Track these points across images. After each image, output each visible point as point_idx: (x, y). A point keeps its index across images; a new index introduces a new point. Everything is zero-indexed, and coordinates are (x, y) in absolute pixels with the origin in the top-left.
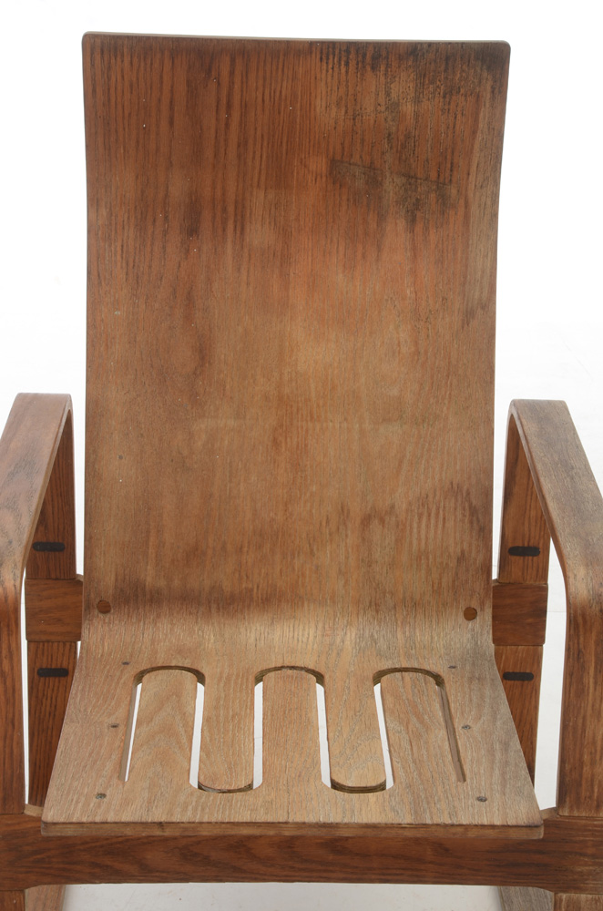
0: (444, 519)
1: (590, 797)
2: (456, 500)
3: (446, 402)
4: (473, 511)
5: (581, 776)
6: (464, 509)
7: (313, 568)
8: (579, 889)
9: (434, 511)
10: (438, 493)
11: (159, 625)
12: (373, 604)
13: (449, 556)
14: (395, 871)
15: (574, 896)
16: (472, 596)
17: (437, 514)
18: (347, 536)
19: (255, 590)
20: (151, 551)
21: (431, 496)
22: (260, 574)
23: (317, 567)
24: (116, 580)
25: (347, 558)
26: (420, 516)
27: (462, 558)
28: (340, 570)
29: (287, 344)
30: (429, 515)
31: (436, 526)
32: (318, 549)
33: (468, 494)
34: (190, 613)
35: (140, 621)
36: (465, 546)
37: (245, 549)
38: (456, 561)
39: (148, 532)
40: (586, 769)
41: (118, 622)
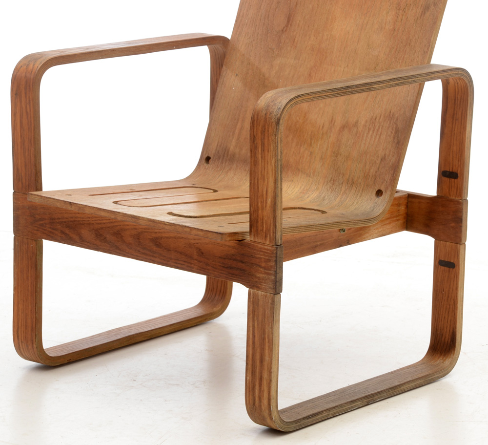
0: (381, 133)
1: (262, 230)
2: (390, 123)
3: (400, 61)
4: (397, 131)
5: (258, 216)
6: (393, 129)
7: (309, 153)
8: (258, 288)
9: (377, 128)
10: (382, 117)
11: (229, 174)
12: (332, 179)
13: (378, 157)
14: (181, 262)
15: (256, 291)
16: (382, 183)
17: (378, 130)
18: (330, 136)
20: (237, 131)
21: (378, 118)
23: (311, 153)
24: (217, 145)
25: (327, 150)
26: (369, 131)
27: (383, 159)
28: (322, 157)
29: (331, 17)
30: (374, 130)
31: (376, 137)
32: (314, 142)
33: (397, 119)
35: (221, 170)
36: (387, 153)
38: (380, 160)
39: (238, 120)
41: (211, 169)
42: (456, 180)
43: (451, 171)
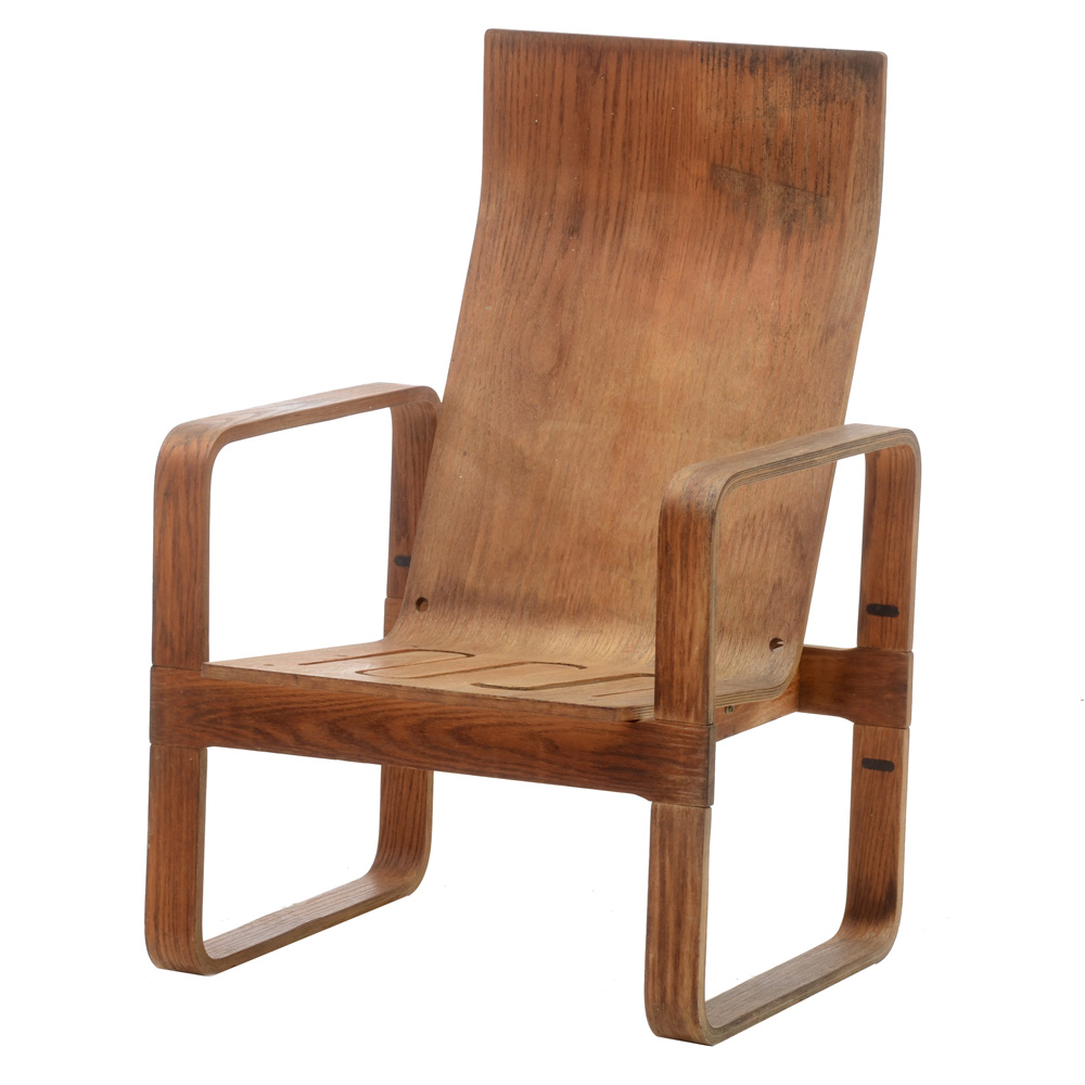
0: (768, 543)
1: (681, 700)
2: (783, 525)
3: (791, 421)
4: (798, 537)
5: (672, 677)
6: (789, 534)
7: (629, 582)
8: (672, 800)
9: (759, 533)
10: (766, 516)
11: (469, 626)
13: (766, 583)
14: (512, 766)
15: (667, 805)
16: (780, 627)
17: (761, 538)
19: (569, 601)
20: (477, 551)
21: (758, 518)
22: (576, 585)
23: (633, 582)
24: (439, 578)
26: (744, 539)
27: (777, 586)
29: (644, 350)
30: (753, 538)
31: (758, 550)
33: (796, 518)
34: (502, 618)
35: (452, 620)
36: (784, 573)
37: (566, 558)
38: (771, 588)
39: (477, 531)
40: (677, 669)
41: (430, 620)
42: (894, 620)
43: (884, 603)
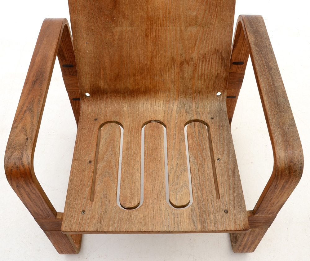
0: (212, 62)
1: (267, 213)
2: (217, 55)
3: (215, 17)
4: (223, 59)
6: (219, 58)
7: (162, 80)
8: (256, 228)
10: (210, 53)
11: (107, 101)
12: (184, 92)
13: (213, 75)
16: (220, 88)
17: (209, 60)
18: (174, 69)
19: (141, 89)
20: (102, 76)
21: (207, 54)
22: (142, 83)
23: (164, 80)
24: (90, 86)
25: (175, 77)
26: (203, 61)
27: (217, 76)
28: (172, 81)
30: (206, 61)
31: (209, 65)
32: (164, 74)
33: (221, 53)
34: (118, 97)
35: (100, 100)
36: (219, 71)
37: (137, 75)
38: (215, 77)
39: (100, 70)
40: (268, 208)
41: (93, 100)
